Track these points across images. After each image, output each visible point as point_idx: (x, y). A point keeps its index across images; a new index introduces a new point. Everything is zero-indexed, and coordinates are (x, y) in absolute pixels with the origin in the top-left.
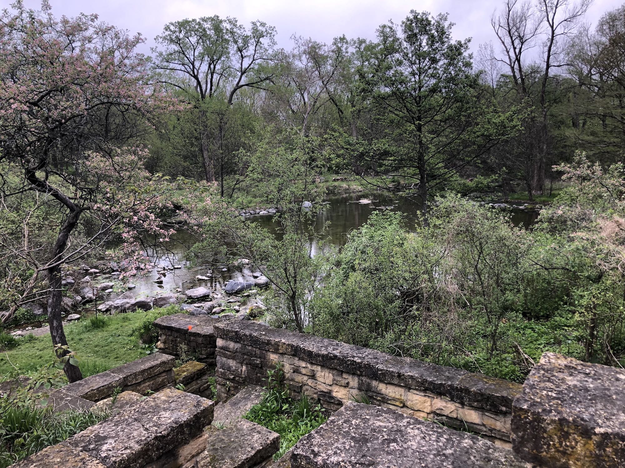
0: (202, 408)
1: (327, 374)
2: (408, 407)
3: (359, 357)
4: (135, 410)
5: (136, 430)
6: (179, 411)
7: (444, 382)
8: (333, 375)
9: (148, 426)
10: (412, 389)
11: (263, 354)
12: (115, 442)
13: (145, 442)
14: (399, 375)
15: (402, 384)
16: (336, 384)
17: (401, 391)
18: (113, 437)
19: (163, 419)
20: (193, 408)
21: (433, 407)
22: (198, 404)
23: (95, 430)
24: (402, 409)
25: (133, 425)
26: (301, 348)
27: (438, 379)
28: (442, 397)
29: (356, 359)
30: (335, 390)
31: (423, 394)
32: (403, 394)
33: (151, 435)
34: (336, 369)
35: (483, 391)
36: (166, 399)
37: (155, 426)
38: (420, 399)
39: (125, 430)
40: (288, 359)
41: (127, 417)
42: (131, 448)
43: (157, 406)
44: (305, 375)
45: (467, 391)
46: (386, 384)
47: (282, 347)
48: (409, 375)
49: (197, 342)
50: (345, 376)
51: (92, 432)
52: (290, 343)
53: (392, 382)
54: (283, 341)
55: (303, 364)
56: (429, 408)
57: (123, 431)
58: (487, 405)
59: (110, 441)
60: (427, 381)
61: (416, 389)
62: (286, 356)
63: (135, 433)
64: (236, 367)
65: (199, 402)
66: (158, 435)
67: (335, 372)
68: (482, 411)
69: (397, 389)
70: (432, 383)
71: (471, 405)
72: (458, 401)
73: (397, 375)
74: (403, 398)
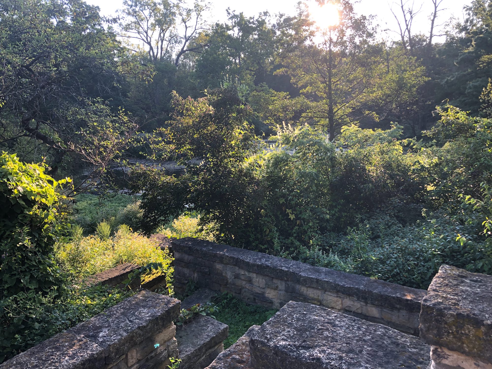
0: (171, 305)
1: (261, 280)
2: (324, 305)
3: (286, 267)
5: (123, 322)
6: (154, 308)
7: (352, 286)
8: (265, 280)
9: (132, 319)
10: (327, 291)
11: (211, 264)
12: (108, 330)
14: (318, 281)
15: (319, 288)
16: (268, 288)
17: (319, 292)
18: (106, 327)
19: (143, 314)
20: (165, 306)
21: (344, 305)
22: (168, 303)
25: (120, 318)
26: (240, 260)
27: (347, 284)
28: (351, 297)
29: (283, 268)
30: (267, 292)
31: (336, 296)
32: (320, 295)
33: (135, 326)
34: (268, 276)
36: (144, 299)
37: (136, 319)
38: (333, 299)
39: (115, 322)
40: (231, 268)
41: (115, 312)
42: (120, 335)
43: (137, 303)
44: (243, 280)
45: (370, 292)
46: (307, 287)
47: (226, 259)
48: (325, 281)
50: (275, 281)
52: (232, 256)
53: (312, 286)
54: (227, 254)
55: (242, 272)
56: (340, 305)
58: (385, 304)
59: (104, 330)
60: (339, 285)
61: (330, 291)
62: (229, 266)
63: (122, 325)
64: (189, 274)
66: (140, 325)
67: (267, 278)
68: (381, 308)
69: (315, 291)
70: (343, 287)
71: (372, 304)
72: (363, 301)
73: (315, 280)
74: (320, 298)
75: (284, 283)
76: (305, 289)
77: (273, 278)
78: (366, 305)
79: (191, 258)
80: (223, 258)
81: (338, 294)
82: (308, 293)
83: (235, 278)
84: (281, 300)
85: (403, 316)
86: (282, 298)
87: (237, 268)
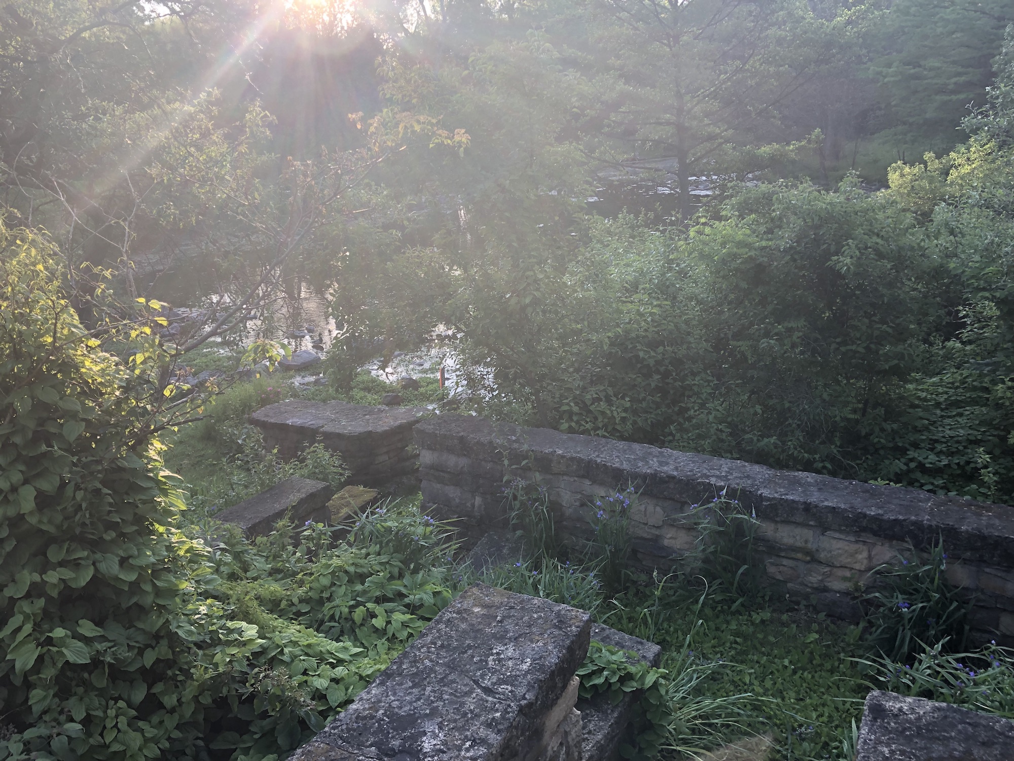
0: (573, 628)
1: (651, 508)
2: (821, 562)
3: (717, 477)
4: (432, 643)
5: (468, 694)
6: (532, 642)
7: (901, 517)
8: (663, 508)
9: (487, 683)
10: (830, 530)
12: (440, 728)
13: (506, 724)
14: (808, 508)
15: (812, 523)
16: (673, 526)
17: (808, 534)
18: (430, 716)
19: (510, 663)
20: (556, 632)
21: (873, 560)
22: (562, 622)
23: (380, 701)
24: (809, 566)
25: (453, 681)
26: (597, 465)
27: (886, 512)
28: (894, 542)
29: (713, 481)
30: (669, 536)
31: (853, 539)
32: (811, 539)
33: (509, 706)
34: (671, 499)
35: (986, 532)
36: (484, 611)
37: (501, 682)
38: (847, 548)
39: (446, 697)
40: (570, 483)
41: (427, 663)
42: (483, 742)
43: (475, 631)
45: (951, 533)
46: (776, 522)
47: (560, 463)
48: (827, 507)
51: (375, 706)
52: (574, 455)
53: (793, 519)
54: (560, 452)
55: (601, 491)
56: (865, 562)
57: (440, 698)
58: (993, 556)
59: (430, 727)
60: (865, 515)
61: (840, 531)
62: (565, 478)
63: (470, 704)
64: (461, 499)
65: (558, 614)
66: (523, 702)
67: (668, 505)
68: (979, 567)
69: (798, 531)
70: (876, 519)
73: (803, 507)
74: (810, 546)
76: (773, 525)
77: (684, 502)
79: (463, 462)
81: (860, 536)
82: (778, 534)
83: (581, 505)
87: (588, 482)
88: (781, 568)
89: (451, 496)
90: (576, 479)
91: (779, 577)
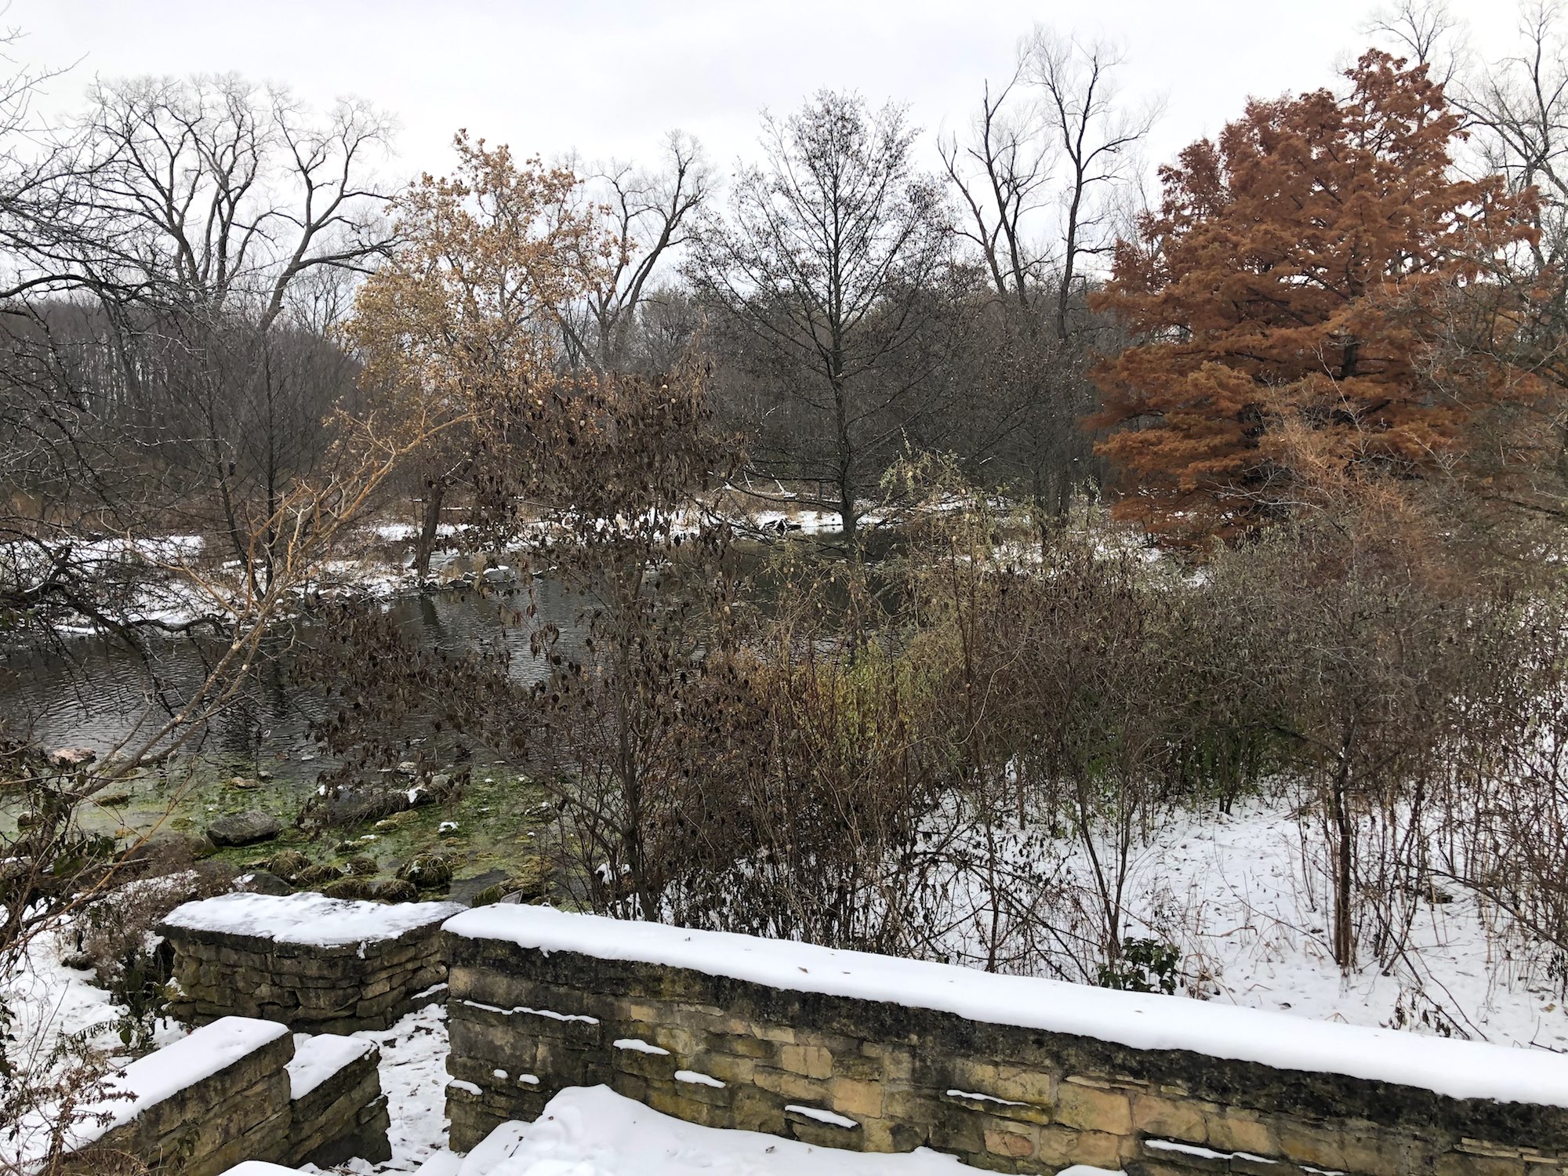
1: (812, 1051)
2: (1062, 1125)
8: (832, 1052)
10: (1074, 1074)
11: (606, 1004)
14: (1040, 1037)
15: (1047, 1063)
16: (846, 1077)
17: (1042, 1081)
21: (1137, 1118)
24: (1046, 1132)
26: (731, 981)
28: (1163, 1088)
30: (840, 1094)
31: (1107, 1086)
32: (1047, 1089)
34: (842, 1033)
38: (1097, 1101)
40: (690, 1016)
44: (743, 1056)
46: (996, 1064)
47: (674, 982)
49: (302, 977)
50: (871, 1050)
53: (1020, 1058)
55: (738, 1026)
56: (1126, 1121)
58: (1296, 1103)
60: (1120, 1046)
61: (1087, 1075)
62: (684, 1007)
64: (514, 1047)
67: (838, 1044)
68: (1278, 1118)
69: (1027, 1077)
71: (1246, 1105)
72: (1212, 1097)
73: (1032, 1038)
74: (1049, 1099)
75: (905, 1056)
76: (991, 1068)
77: (862, 1040)
78: (1221, 1115)
79: (522, 986)
80: (660, 980)
81: (1115, 1081)
82: (1000, 1083)
83: (708, 1051)
84: (892, 1117)
85: (1359, 1140)
86: (899, 1110)
87: (717, 1012)
88: (1007, 1138)
89: (498, 1043)
90: (700, 1008)
91: (1004, 1152)
